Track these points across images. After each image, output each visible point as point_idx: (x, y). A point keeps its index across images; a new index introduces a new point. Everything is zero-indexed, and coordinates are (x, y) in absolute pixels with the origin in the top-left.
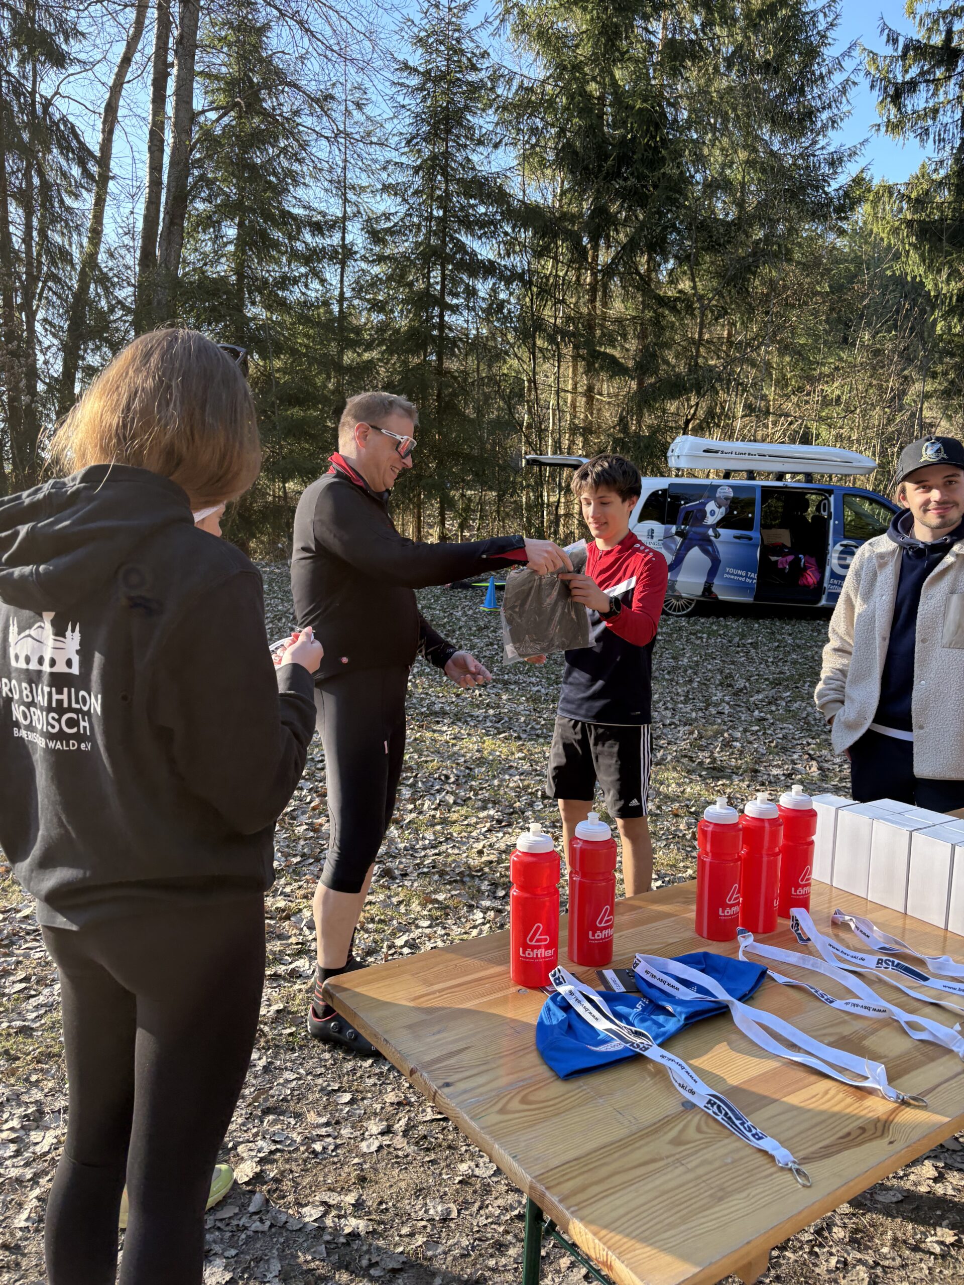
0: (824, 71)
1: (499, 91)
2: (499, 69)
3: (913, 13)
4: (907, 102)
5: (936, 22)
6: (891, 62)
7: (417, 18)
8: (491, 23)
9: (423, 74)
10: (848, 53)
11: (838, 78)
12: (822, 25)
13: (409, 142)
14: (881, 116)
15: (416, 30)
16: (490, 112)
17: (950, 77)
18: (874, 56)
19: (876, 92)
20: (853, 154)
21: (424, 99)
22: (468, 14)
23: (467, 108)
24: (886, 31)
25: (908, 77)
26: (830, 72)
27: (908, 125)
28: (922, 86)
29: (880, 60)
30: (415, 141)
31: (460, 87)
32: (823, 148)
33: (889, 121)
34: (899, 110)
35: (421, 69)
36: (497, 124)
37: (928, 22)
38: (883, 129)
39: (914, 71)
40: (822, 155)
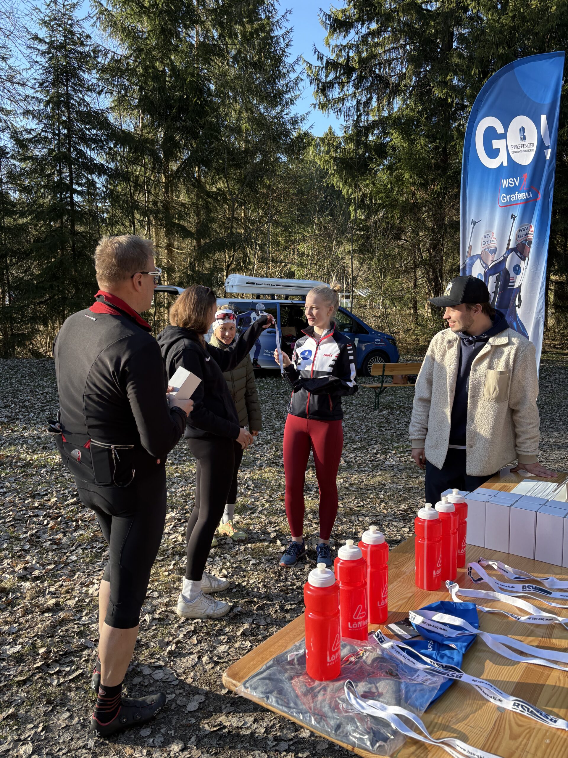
0: (285, 71)
1: (99, 60)
2: (98, 46)
3: (328, 44)
4: (329, 93)
5: (340, 51)
6: (319, 70)
7: (43, 8)
8: (92, 18)
9: (48, 43)
10: (297, 62)
11: (293, 76)
12: (283, 44)
13: (41, 85)
14: (316, 99)
15: (42, 15)
16: (94, 71)
17: (349, 82)
18: (310, 66)
19: (313, 86)
20: (303, 119)
21: (50, 59)
22: (76, 10)
23: (79, 68)
24: (317, 53)
25: (328, 80)
26: (288, 72)
27: (330, 106)
28: (336, 85)
29: (313, 68)
30: (46, 84)
31: (74, 54)
32: (287, 114)
33: (320, 103)
34: (326, 97)
35: (47, 41)
36: (99, 79)
37: (336, 50)
38: (317, 107)
39: (331, 76)
40: (287, 118)
